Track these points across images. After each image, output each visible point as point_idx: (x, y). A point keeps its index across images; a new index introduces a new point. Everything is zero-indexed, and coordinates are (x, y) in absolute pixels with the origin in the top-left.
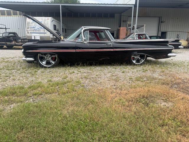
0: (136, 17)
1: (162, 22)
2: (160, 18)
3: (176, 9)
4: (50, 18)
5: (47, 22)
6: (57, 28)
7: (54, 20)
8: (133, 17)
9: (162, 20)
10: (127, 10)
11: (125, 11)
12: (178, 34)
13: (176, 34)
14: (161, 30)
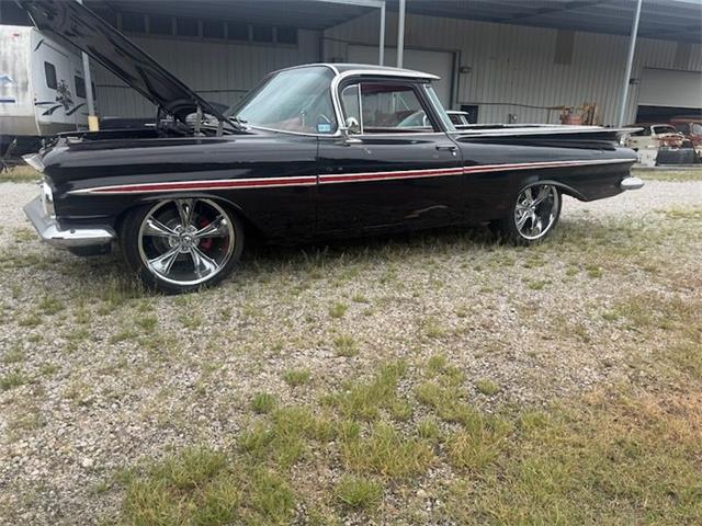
0: (396, 47)
1: (461, 70)
2: (454, 55)
3: (503, 25)
4: (26, 31)
5: (14, 48)
6: (59, 81)
7: (47, 41)
8: (385, 46)
9: (463, 65)
10: (353, 17)
11: (344, 22)
12: (512, 113)
13: (507, 113)
14: (461, 100)
